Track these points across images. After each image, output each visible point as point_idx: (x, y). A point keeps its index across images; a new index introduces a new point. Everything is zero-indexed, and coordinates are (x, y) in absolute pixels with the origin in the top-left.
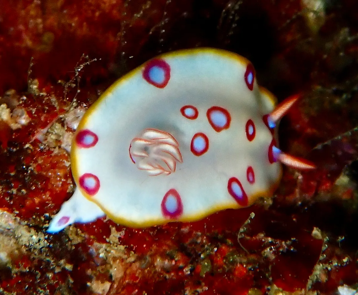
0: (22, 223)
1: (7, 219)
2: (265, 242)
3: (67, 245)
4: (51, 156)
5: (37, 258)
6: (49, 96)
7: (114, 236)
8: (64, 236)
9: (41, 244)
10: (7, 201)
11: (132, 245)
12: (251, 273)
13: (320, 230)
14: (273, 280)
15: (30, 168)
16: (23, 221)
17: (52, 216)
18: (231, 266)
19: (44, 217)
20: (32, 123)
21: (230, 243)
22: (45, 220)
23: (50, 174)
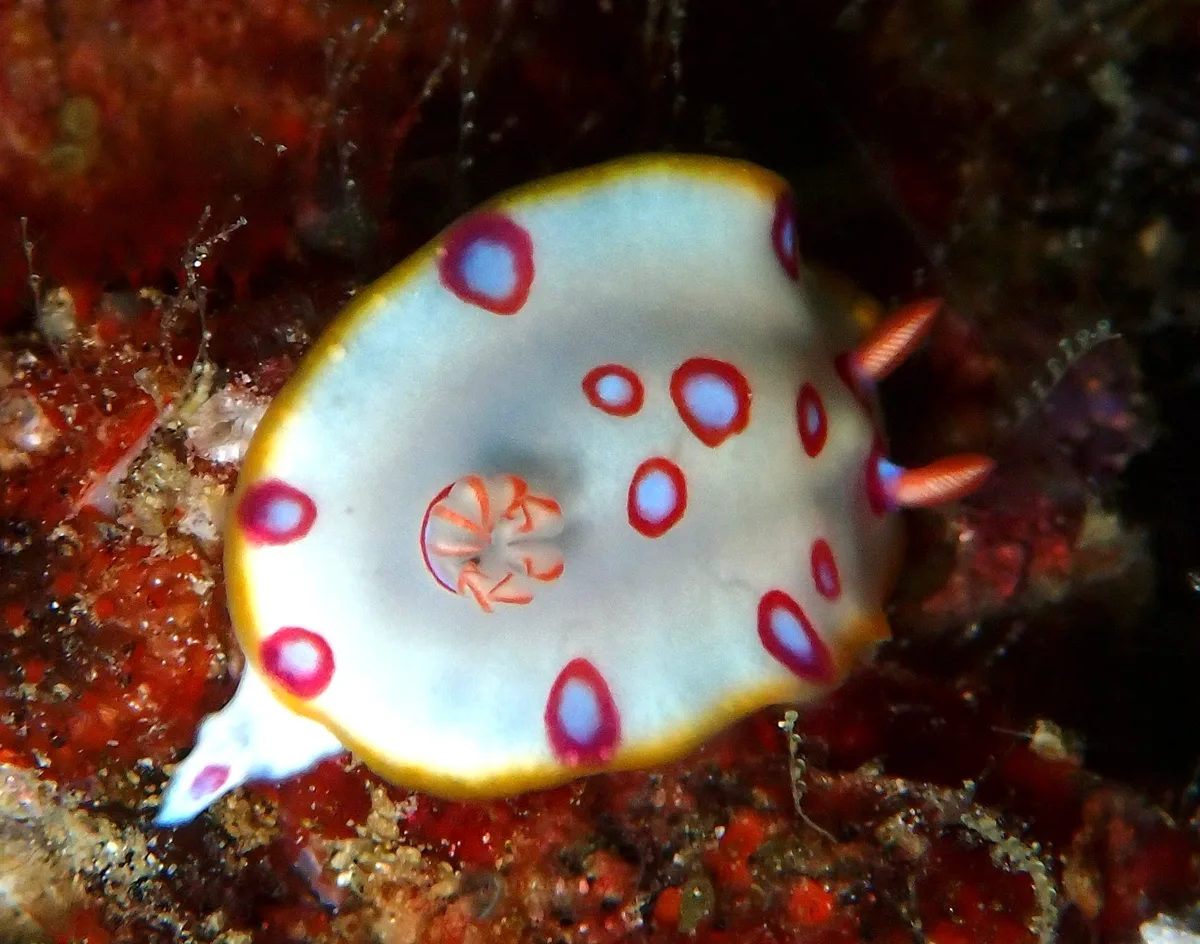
0: (65, 801)
1: (14, 790)
2: (884, 794)
3: (223, 860)
4: (144, 565)
5: (130, 917)
6: (116, 350)
7: (382, 816)
8: (211, 834)
9: (137, 867)
10: (9, 725)
11: (444, 842)
12: (849, 912)
13: (1058, 730)
14: (925, 930)
15: (75, 608)
16: (69, 794)
17: (167, 769)
18: (778, 888)
19: (137, 773)
20: (67, 449)
21: (767, 803)
22: (142, 784)
23: (146, 624)
